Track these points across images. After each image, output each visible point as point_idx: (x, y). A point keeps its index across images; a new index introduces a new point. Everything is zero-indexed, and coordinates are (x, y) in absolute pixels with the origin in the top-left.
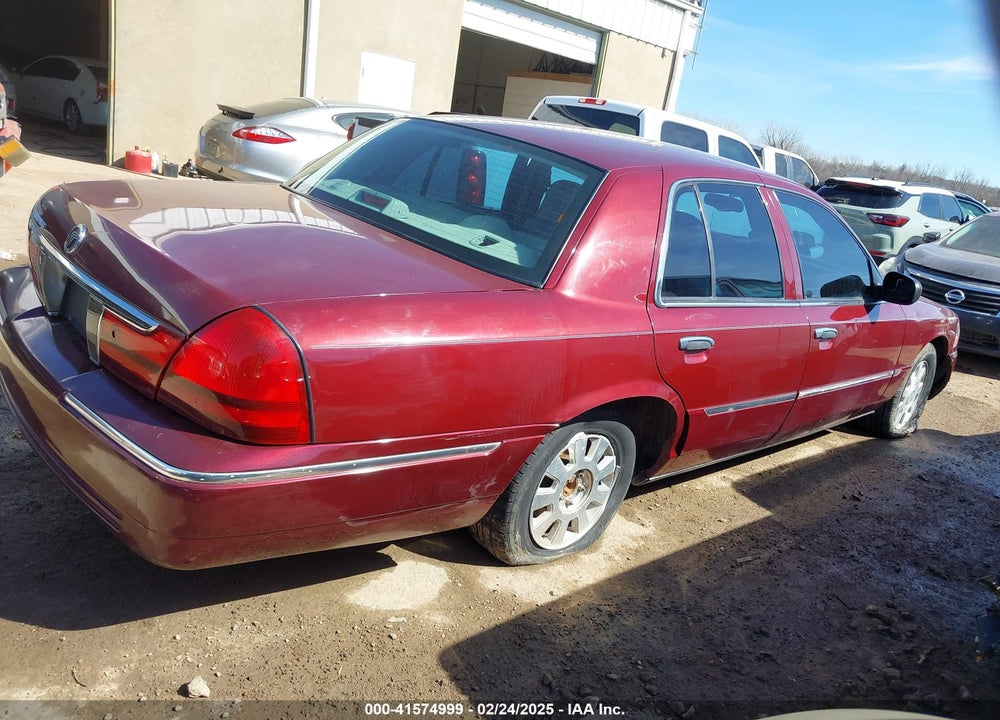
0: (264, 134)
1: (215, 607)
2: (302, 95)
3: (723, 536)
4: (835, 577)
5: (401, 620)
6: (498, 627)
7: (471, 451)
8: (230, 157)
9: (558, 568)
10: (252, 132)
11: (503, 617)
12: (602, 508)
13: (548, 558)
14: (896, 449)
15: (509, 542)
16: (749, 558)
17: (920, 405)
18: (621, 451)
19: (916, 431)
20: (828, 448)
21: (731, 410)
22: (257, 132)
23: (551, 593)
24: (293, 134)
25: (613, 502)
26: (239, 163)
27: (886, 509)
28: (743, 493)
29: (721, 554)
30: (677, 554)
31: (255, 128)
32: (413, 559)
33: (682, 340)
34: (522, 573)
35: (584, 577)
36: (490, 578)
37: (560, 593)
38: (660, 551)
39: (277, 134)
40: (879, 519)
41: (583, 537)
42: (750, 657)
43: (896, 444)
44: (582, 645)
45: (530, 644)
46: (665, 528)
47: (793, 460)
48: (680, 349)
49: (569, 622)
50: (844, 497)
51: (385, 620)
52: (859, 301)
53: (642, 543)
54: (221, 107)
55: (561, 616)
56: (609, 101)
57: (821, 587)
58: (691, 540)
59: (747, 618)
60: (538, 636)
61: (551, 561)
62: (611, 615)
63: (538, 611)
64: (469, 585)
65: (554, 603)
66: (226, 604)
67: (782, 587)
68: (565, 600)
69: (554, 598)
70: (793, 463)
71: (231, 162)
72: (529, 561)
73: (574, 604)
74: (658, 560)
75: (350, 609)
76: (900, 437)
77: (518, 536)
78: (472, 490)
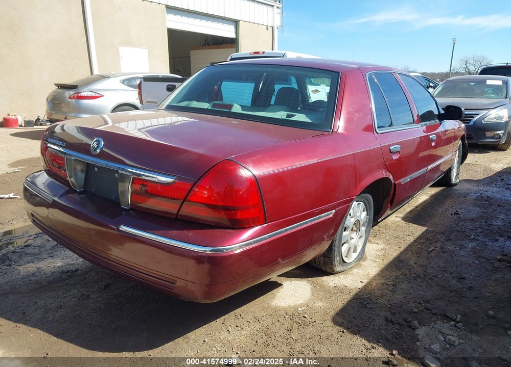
0: (86, 95)
1: (213, 323)
2: (92, 74)
3: (415, 241)
4: (472, 248)
5: (304, 308)
6: (349, 302)
7: (325, 216)
8: (68, 110)
9: (355, 271)
10: (79, 95)
11: (348, 297)
12: (364, 238)
13: (349, 267)
14: (457, 190)
15: (335, 262)
16: (433, 248)
17: (458, 169)
18: (368, 208)
19: (460, 181)
20: (430, 195)
21: (408, 180)
22: (83, 94)
23: (362, 282)
24: (102, 93)
25: (367, 234)
26: (76, 112)
27: (472, 216)
28: (409, 221)
29: (419, 249)
30: (401, 253)
31: (80, 93)
32: (288, 280)
33: (391, 148)
34: (341, 276)
35: (370, 272)
36: (330, 281)
37: (365, 281)
38: (394, 253)
39: (93, 94)
40: (472, 220)
41: (359, 254)
42: (464, 290)
43: (455, 188)
44: (391, 301)
45: (368, 306)
46: (388, 243)
47: (419, 203)
48: (391, 152)
49: (378, 293)
50: (452, 214)
51: (296, 310)
52: (437, 121)
53: (383, 252)
54: (56, 85)
55: (372, 290)
56: (266, 51)
57: (471, 254)
58: (403, 247)
59: (451, 274)
60: (370, 301)
61: (351, 268)
62: (394, 285)
63: (361, 291)
64: (322, 287)
65: (365, 286)
66: (217, 320)
67: (455, 257)
68: (369, 284)
69: (364, 284)
70: (420, 204)
71: (70, 112)
72: (342, 270)
73: (374, 284)
74: (396, 257)
75: (276, 310)
76: (456, 184)
77: (338, 258)
78: (325, 237)
